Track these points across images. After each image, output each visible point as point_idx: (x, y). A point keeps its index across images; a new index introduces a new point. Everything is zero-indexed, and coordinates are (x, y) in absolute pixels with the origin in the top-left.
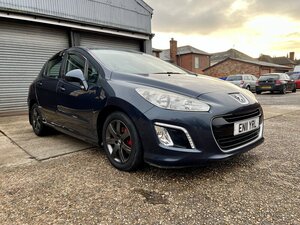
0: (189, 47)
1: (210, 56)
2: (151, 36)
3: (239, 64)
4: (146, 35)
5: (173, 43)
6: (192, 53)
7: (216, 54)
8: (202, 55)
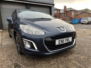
0: (70, 8)
1: (78, 11)
2: (54, 5)
3: (88, 14)
4: (52, 4)
5: (65, 7)
6: (71, 10)
7: (80, 10)
8: (75, 11)
